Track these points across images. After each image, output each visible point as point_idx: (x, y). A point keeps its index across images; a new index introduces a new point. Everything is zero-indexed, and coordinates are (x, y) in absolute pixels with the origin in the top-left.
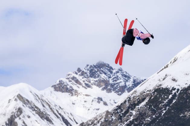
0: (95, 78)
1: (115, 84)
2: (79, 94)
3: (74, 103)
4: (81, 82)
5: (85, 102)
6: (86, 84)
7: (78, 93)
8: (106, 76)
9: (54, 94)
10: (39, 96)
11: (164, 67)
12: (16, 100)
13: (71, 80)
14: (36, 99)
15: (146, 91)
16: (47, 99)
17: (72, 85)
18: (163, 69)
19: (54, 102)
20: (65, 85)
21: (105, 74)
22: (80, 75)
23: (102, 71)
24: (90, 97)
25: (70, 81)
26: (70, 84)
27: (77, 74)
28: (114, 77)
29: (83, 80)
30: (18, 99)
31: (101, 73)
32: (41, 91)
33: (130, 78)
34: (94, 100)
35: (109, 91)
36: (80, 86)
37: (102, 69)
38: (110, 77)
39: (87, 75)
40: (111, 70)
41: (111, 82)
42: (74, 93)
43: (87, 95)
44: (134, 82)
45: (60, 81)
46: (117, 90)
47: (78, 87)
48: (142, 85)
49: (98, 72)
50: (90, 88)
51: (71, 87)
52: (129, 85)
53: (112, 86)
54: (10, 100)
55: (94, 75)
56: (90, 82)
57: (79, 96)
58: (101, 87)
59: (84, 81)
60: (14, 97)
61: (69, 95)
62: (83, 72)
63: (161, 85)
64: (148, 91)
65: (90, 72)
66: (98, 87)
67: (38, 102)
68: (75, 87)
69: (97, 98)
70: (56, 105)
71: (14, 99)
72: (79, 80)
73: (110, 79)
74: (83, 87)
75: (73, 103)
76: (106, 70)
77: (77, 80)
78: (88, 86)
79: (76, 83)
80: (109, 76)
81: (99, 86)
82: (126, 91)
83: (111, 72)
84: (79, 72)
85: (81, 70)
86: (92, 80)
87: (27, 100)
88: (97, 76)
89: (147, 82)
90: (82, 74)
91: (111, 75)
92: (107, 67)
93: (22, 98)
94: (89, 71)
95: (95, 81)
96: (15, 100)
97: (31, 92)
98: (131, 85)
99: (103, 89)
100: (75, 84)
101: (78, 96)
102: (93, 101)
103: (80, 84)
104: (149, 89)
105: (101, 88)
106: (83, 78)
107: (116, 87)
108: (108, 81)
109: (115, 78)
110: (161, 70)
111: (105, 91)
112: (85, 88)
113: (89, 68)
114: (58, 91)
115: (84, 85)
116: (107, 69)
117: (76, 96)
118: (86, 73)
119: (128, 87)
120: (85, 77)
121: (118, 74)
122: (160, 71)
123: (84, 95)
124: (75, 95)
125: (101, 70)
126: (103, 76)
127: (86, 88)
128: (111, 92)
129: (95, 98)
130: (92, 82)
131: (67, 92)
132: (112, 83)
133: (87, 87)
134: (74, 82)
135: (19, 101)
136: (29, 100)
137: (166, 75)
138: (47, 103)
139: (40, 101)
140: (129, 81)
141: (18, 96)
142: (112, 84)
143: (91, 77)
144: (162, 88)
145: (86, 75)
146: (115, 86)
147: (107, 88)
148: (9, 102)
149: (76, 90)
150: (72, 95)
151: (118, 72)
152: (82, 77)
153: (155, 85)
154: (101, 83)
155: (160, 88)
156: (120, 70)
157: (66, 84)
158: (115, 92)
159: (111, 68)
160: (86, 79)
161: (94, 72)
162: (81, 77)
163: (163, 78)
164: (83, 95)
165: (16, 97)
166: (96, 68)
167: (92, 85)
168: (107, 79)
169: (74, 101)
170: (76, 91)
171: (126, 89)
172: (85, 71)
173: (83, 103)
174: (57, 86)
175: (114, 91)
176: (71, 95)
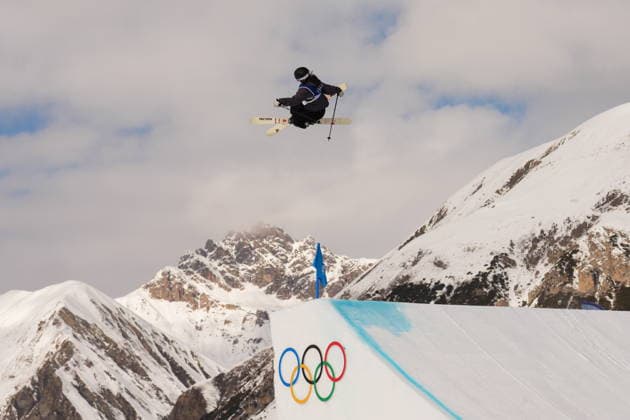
0: (250, 265)
1: (297, 278)
2: (212, 303)
3: (199, 325)
4: (217, 274)
5: (227, 322)
6: (228, 280)
7: (208, 301)
8: (275, 259)
9: (151, 305)
10: (115, 312)
11: (414, 234)
12: (56, 323)
13: (191, 270)
14: (107, 320)
15: (371, 293)
16: (134, 319)
17: (193, 283)
18: (412, 238)
19: (151, 325)
20: (176, 283)
21: (274, 253)
22: (212, 257)
23: (267, 247)
24: (237, 310)
25: (189, 273)
26: (188, 279)
27: (205, 255)
28: (295, 259)
29: (221, 268)
30: (61, 320)
31: (263, 252)
32: (118, 300)
33: (335, 262)
34: (248, 318)
35: (284, 294)
36: (215, 286)
37: (265, 241)
38: (286, 261)
39: (231, 258)
40: (289, 243)
41: (288, 272)
42: (199, 301)
43: (230, 307)
44: (343, 272)
45: (163, 274)
46: (303, 292)
47: (210, 287)
48: (362, 278)
49: (256, 250)
50: (238, 290)
51: (190, 287)
52: (331, 280)
53: (291, 281)
54: (42, 323)
55: (246, 256)
56: (237, 274)
57: (211, 310)
58: (264, 285)
59: (222, 272)
60: (53, 316)
61: (188, 306)
62: (221, 248)
63: (408, 277)
64: (377, 292)
65: (238, 249)
66: (257, 287)
67: (110, 326)
68: (201, 288)
69: (255, 312)
70: (157, 334)
71: (52, 321)
72: (211, 269)
73: (287, 265)
74: (221, 286)
75: (197, 328)
76: (275, 244)
77: (207, 269)
78: (232, 284)
79: (203, 278)
80: (283, 258)
81: (259, 282)
82: (326, 294)
83: (289, 249)
84: (211, 250)
85: (215, 245)
86: (243, 270)
87: (85, 323)
88: (254, 258)
89: (374, 271)
90: (217, 256)
91: (289, 256)
92: (277, 235)
93: (73, 317)
94: (234, 248)
95: (249, 271)
96: (54, 324)
97: (94, 303)
98: (337, 280)
99: (269, 291)
100: (201, 281)
101: (208, 309)
102: (245, 320)
103: (213, 278)
104: (379, 288)
105: (265, 288)
106: (220, 265)
107: (300, 285)
108: (282, 270)
109: (298, 262)
110: (408, 241)
111: (274, 295)
112: (225, 288)
113: (236, 240)
114: (159, 298)
115: (223, 281)
116: (277, 241)
117: (205, 308)
118: (227, 252)
119: (330, 284)
120: (227, 263)
121: (305, 253)
122: (405, 244)
123: (223, 306)
124: (202, 307)
125: (264, 245)
126: (269, 259)
127: (229, 290)
128: (290, 297)
129: (249, 314)
130: (242, 273)
131: (181, 299)
132: (291, 274)
133: (229, 287)
134: (198, 275)
135: (64, 326)
136: (90, 321)
137: (420, 253)
138: (134, 328)
139: (115, 324)
140: (331, 268)
141: (61, 313)
142: (290, 278)
143: (241, 262)
144: (411, 284)
145: (227, 257)
146: (299, 282)
147: (278, 287)
148: (40, 329)
149: (204, 294)
150: (195, 307)
151: (305, 248)
152: (218, 261)
153: (394, 277)
154: (265, 277)
155: (405, 285)
156: (310, 244)
157: (178, 280)
158: (299, 298)
159: (288, 239)
160: (228, 266)
161: (247, 250)
162: (215, 263)
163: (413, 259)
164: (220, 307)
165: (56, 316)
166: (252, 239)
167: (243, 281)
168: (279, 264)
169: (198, 320)
170: (204, 297)
171: (325, 290)
172: (225, 247)
173: (222, 326)
174: (158, 286)
175: (296, 294)
176: (192, 306)
